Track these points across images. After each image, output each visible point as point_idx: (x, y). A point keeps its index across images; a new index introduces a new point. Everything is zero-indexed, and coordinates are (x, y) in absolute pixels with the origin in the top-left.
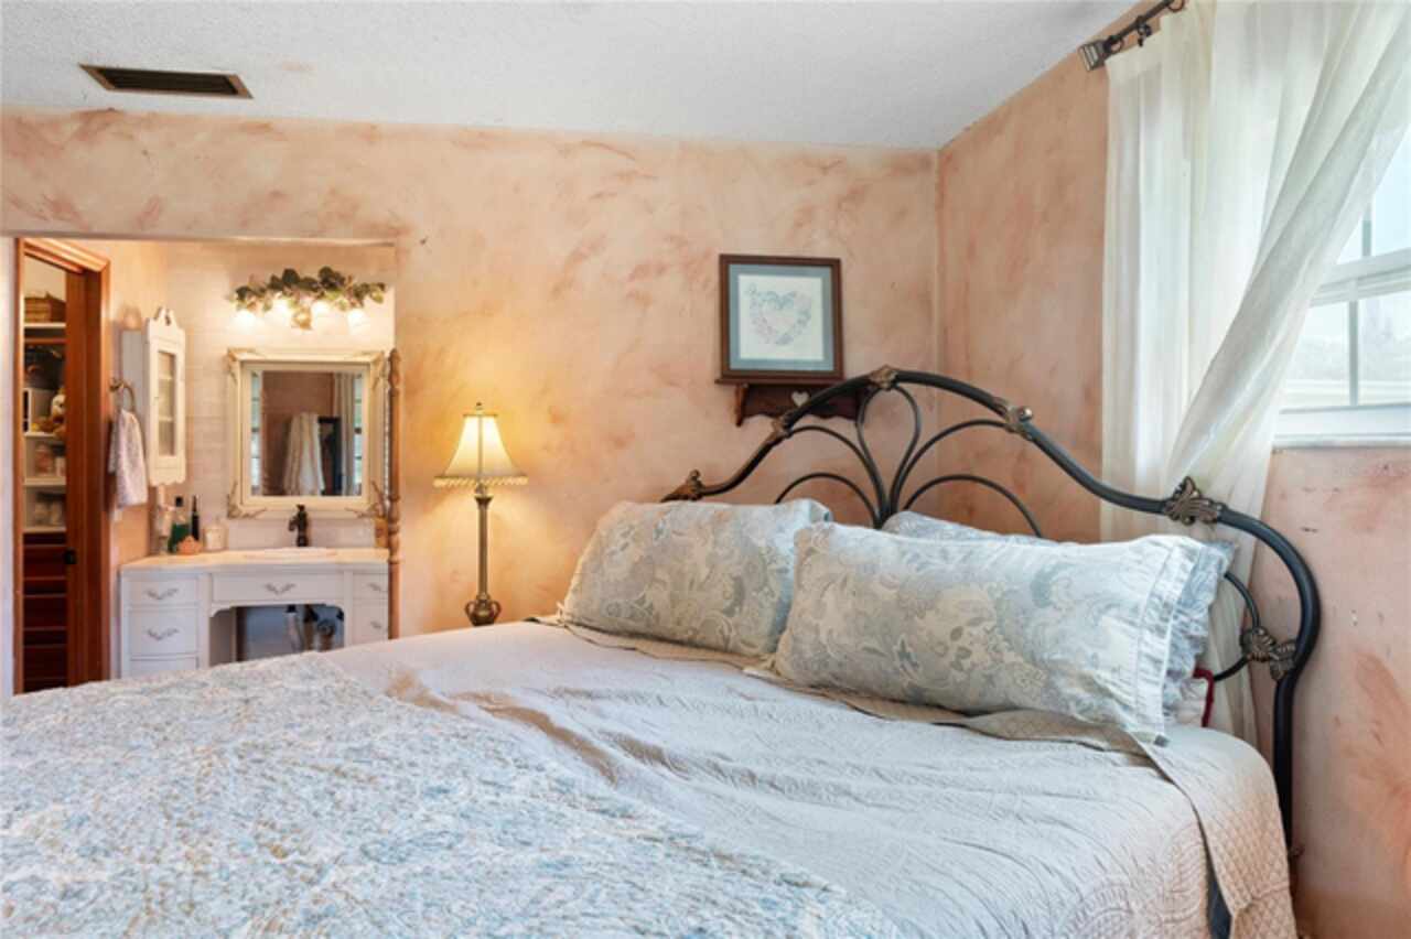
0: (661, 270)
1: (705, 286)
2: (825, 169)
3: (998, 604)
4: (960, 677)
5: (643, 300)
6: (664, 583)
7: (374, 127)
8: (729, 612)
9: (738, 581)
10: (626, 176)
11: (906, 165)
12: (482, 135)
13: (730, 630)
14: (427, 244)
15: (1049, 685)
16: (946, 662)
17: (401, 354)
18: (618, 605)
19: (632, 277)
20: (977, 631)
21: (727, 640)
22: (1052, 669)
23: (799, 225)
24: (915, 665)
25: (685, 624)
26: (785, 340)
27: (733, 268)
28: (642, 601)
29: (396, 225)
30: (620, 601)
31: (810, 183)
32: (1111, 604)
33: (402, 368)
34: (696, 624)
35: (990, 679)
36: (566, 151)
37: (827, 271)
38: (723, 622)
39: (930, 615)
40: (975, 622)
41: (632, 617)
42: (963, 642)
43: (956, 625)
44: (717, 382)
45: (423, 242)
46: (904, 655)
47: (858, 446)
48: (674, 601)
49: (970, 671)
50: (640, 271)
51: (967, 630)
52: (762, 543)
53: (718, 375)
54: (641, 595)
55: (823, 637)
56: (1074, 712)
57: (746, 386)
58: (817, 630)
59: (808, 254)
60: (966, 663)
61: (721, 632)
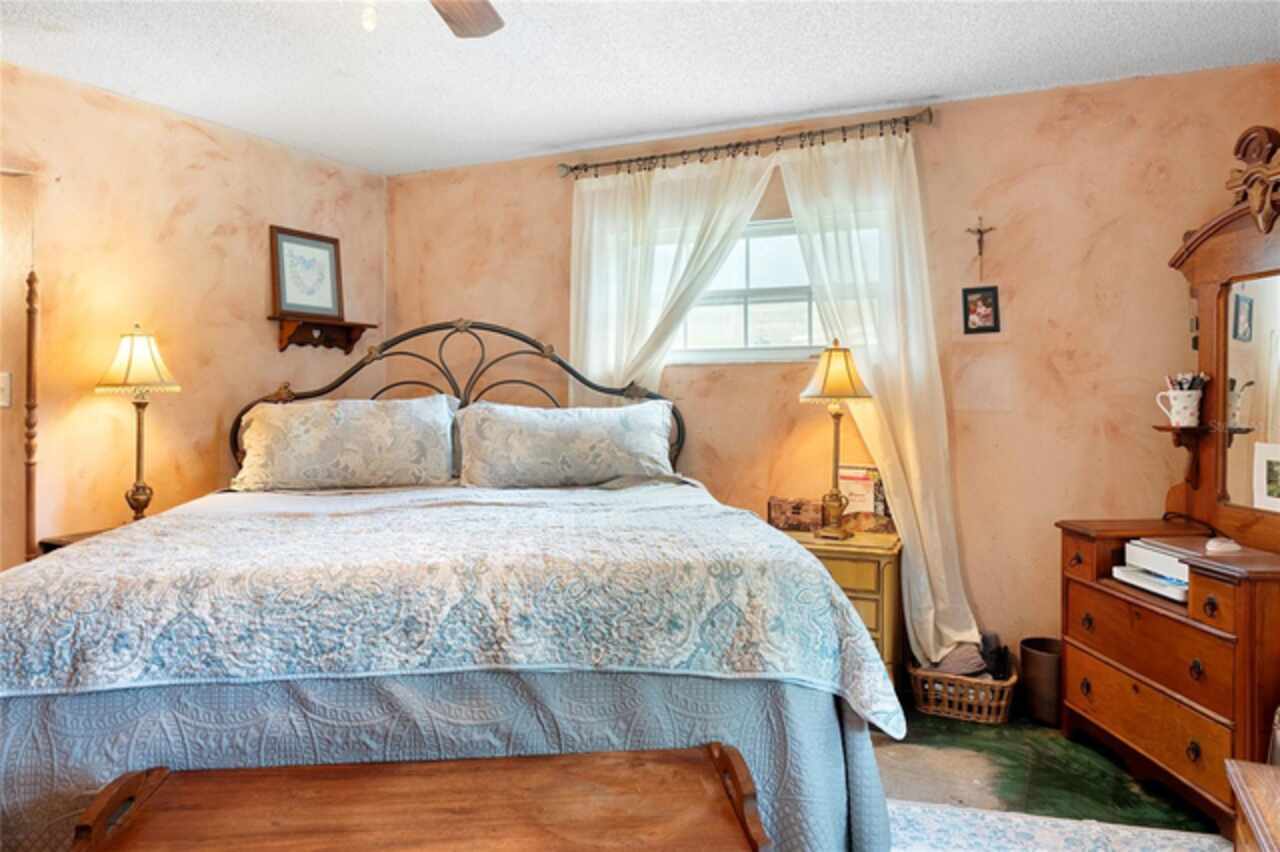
0: (234, 231)
1: (261, 246)
2: (330, 176)
3: (609, 432)
4: (594, 467)
5: (220, 251)
6: (355, 452)
7: (15, 68)
8: (418, 461)
9: (419, 443)
10: (212, 155)
11: (372, 182)
12: (108, 97)
13: (421, 472)
14: (62, 180)
15: (637, 464)
16: (587, 461)
17: (38, 276)
18: (314, 470)
19: (215, 233)
20: (603, 445)
21: (419, 478)
22: (637, 456)
23: (316, 212)
24: (569, 467)
25: (380, 474)
26: (311, 292)
27: (280, 237)
28: (337, 464)
29: (33, 160)
30: (317, 466)
31: (322, 183)
32: (652, 428)
33: (39, 288)
34: (389, 473)
35: (609, 466)
36: (171, 126)
37: (331, 246)
38: (415, 468)
39: (577, 441)
40: (602, 441)
41: (330, 476)
42: (596, 451)
43: (591, 444)
44: (270, 318)
45: (58, 180)
46: (564, 462)
47: (440, 365)
48: (367, 462)
49: (600, 463)
50: (220, 230)
51: (598, 446)
52: (428, 420)
53: (270, 313)
54: (335, 461)
55: (514, 461)
56: (648, 473)
57: (300, 323)
58: (508, 458)
59: (319, 232)
60: (599, 460)
61: (413, 474)
